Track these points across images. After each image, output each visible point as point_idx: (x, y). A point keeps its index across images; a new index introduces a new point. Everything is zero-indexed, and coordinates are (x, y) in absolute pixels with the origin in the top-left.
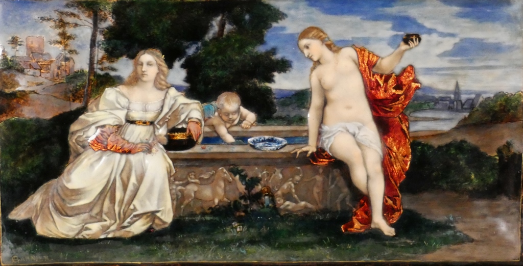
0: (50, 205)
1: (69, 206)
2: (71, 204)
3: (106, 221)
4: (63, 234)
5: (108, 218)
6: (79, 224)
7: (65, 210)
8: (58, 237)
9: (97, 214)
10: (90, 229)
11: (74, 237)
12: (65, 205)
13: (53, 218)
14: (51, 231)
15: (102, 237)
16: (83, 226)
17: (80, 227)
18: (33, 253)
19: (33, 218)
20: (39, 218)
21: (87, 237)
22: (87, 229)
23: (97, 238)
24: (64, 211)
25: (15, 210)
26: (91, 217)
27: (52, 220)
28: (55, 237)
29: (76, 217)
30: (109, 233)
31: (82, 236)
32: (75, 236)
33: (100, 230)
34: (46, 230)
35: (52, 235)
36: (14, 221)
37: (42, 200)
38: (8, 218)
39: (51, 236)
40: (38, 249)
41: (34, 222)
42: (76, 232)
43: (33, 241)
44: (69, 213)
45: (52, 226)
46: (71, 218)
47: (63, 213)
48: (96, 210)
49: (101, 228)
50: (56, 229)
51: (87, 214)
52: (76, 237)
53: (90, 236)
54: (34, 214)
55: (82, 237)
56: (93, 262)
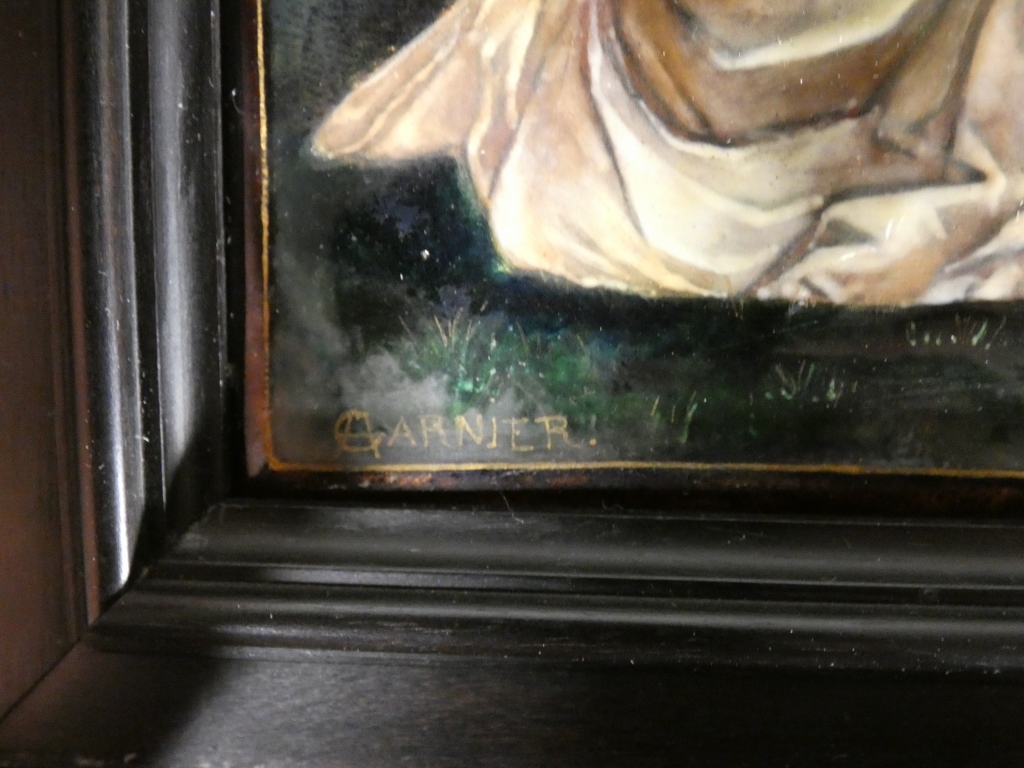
0: (596, 59)
1: (725, 63)
2: (735, 52)
3: (977, 176)
4: (672, 266)
5: (997, 154)
6: (789, 200)
7: (700, 92)
8: (637, 289)
9: (918, 128)
10: (860, 238)
11: (749, 292)
12: (700, 54)
13: (609, 147)
14: (591, 245)
15: (943, 294)
16: (816, 214)
17: (791, 217)
18: (468, 398)
19: (473, 148)
20: (517, 152)
21: (837, 295)
22: (841, 235)
23: (904, 304)
24: (692, 105)
25: (357, 103)
26: (879, 148)
27: (603, 161)
28: (621, 286)
29: (772, 146)
30: (985, 269)
31: (805, 282)
32: (758, 283)
33: (933, 241)
34: (558, 238)
35: (594, 271)
36: (345, 176)
37: (541, 17)
38: (311, 156)
39: (589, 282)
40: (501, 370)
41: (482, 182)
42: (771, 252)
43: (474, 309)
44: (724, 117)
45: (601, 210)
46: (734, 155)
47: (684, 113)
48: (916, 97)
49: (941, 234)
50: (627, 226)
51: (848, 125)
52: (764, 294)
53: (857, 288)
54: (482, 127)
55: (804, 295)
56: (852, 469)
